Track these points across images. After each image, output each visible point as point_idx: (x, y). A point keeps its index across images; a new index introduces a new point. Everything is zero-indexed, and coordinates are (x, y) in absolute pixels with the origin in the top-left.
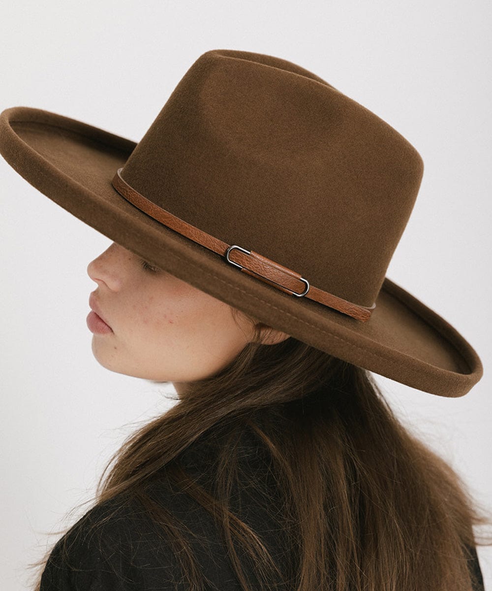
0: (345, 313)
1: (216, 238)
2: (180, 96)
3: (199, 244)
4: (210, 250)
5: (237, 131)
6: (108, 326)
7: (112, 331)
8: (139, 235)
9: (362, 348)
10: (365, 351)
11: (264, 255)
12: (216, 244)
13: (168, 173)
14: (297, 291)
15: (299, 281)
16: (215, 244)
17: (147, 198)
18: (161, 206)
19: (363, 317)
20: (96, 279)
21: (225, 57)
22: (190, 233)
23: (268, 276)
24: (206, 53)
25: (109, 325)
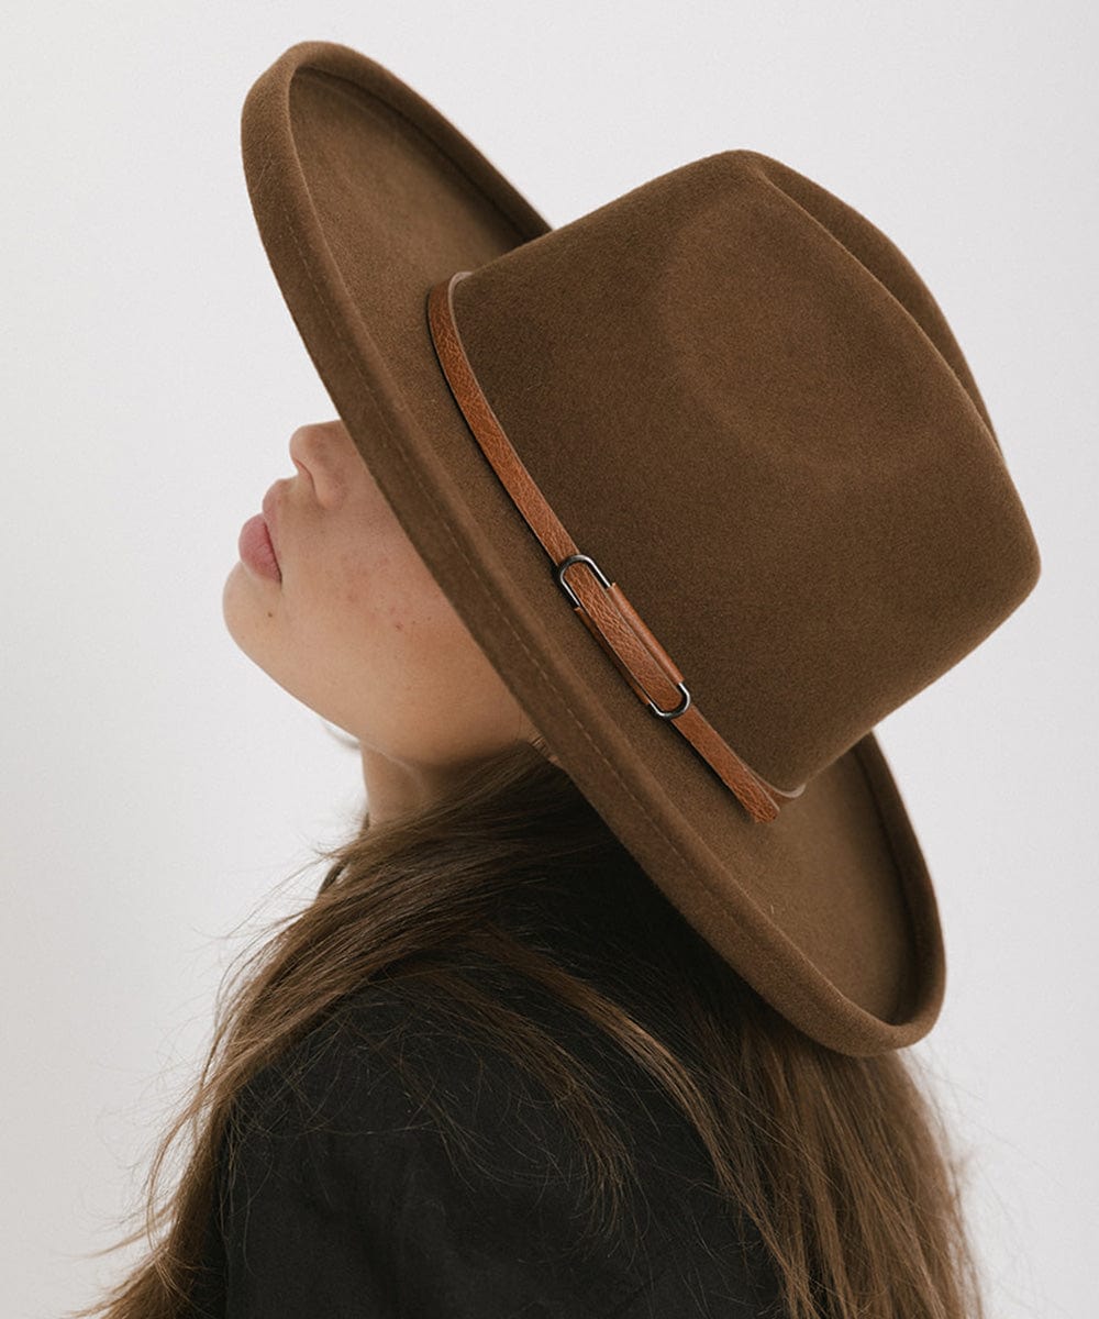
0: (731, 787)
1: (562, 523)
2: (645, 208)
3: (522, 516)
4: (536, 538)
5: (712, 341)
6: (277, 565)
7: (281, 580)
8: (406, 459)
9: (714, 894)
10: (717, 903)
11: (633, 605)
12: (555, 535)
13: (539, 346)
14: (660, 703)
15: (675, 687)
16: (553, 534)
17: (475, 371)
18: (492, 402)
19: (760, 811)
20: (300, 464)
21: (769, 182)
22: (517, 487)
23: (618, 646)
24: (740, 152)
25: (281, 566)
